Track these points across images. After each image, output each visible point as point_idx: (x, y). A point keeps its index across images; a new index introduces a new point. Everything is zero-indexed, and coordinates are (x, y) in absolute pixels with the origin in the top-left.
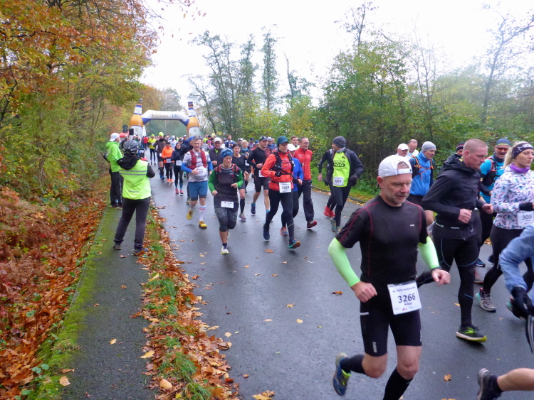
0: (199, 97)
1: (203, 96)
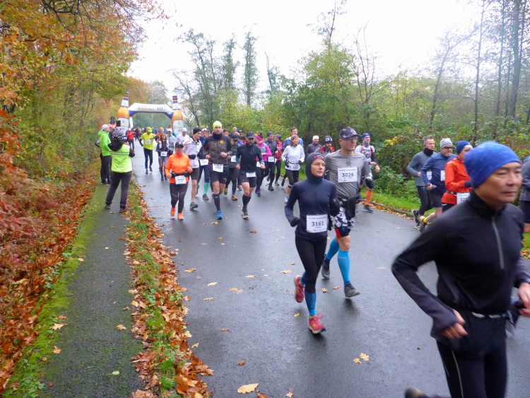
1: (187, 91)
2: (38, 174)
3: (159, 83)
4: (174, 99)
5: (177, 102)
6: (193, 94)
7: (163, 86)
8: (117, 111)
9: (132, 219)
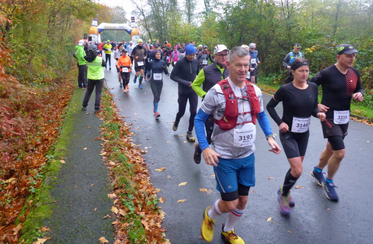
0: (139, 13)
1: (142, 13)
2: (28, 81)
3: (119, 8)
4: (132, 20)
5: (134, 22)
6: (147, 15)
7: (123, 10)
8: (88, 29)
9: (105, 119)
